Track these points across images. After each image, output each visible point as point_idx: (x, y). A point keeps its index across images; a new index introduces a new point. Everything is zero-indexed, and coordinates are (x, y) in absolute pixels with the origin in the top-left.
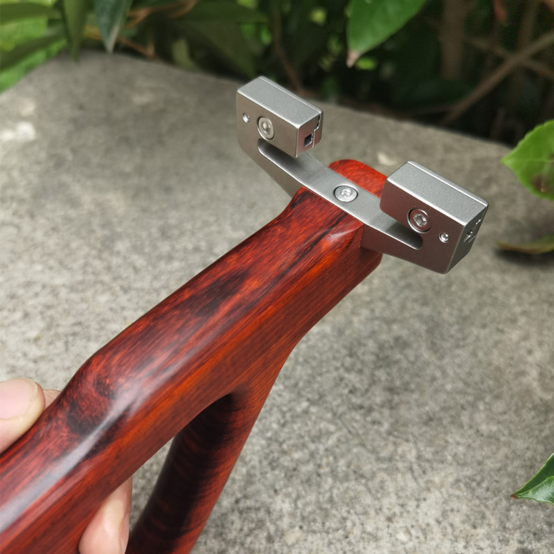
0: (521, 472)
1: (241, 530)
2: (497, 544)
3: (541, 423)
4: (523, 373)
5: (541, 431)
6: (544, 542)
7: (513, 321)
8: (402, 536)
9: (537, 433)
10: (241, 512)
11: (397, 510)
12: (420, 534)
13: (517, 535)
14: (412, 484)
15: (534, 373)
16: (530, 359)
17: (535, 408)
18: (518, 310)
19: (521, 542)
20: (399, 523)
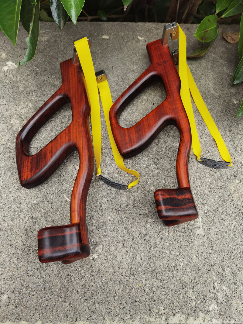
0: (221, 114)
1: (171, 154)
2: (224, 132)
3: (219, 101)
4: (210, 91)
5: (221, 103)
6: (233, 127)
7: (201, 77)
8: (205, 139)
9: (220, 104)
10: (168, 150)
11: (201, 134)
12: (209, 137)
13: (227, 128)
14: (201, 127)
15: (212, 89)
16: (210, 86)
17: (216, 98)
18: (200, 74)
19: (229, 129)
20: (203, 137)
